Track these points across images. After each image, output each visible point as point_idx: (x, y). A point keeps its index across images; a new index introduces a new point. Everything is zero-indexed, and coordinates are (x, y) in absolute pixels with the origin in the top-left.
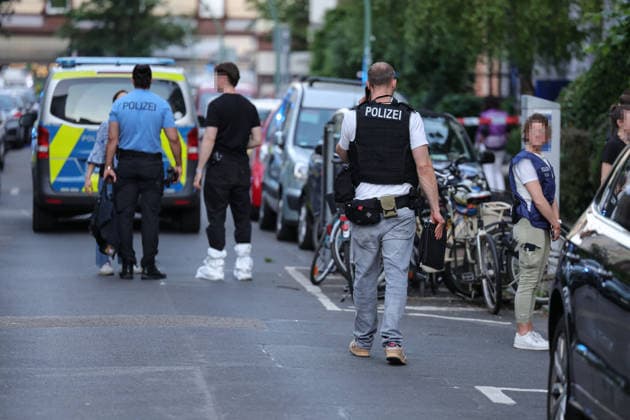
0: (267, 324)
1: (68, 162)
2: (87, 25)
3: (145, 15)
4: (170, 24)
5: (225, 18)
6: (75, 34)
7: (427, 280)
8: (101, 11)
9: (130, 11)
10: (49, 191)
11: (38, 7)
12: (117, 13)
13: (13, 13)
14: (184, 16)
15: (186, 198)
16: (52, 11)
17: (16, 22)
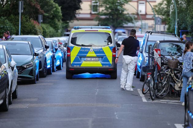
0: (122, 106)
1: (76, 57)
2: (103, 17)
3: (121, 14)
4: (129, 16)
5: (146, 14)
6: (100, 20)
7: (177, 93)
8: (108, 12)
9: (116, 13)
10: (70, 66)
11: (89, 12)
12: (113, 13)
13: (80, 13)
14: (133, 14)
15: (112, 68)
16: (93, 13)
17: (81, 16)
